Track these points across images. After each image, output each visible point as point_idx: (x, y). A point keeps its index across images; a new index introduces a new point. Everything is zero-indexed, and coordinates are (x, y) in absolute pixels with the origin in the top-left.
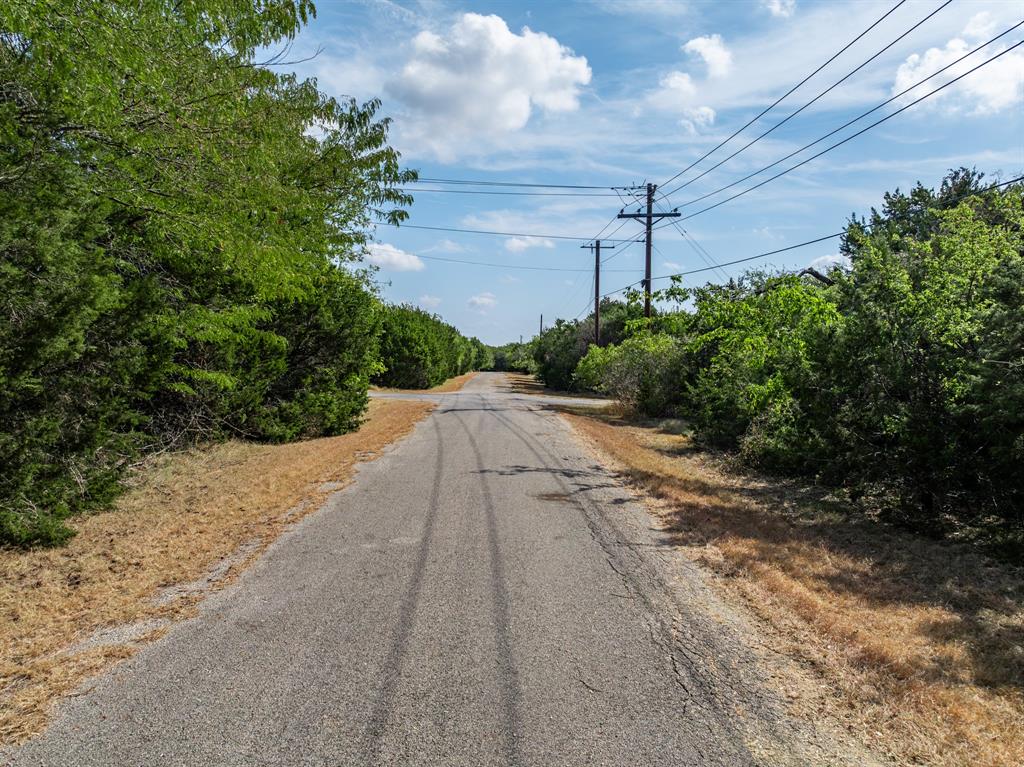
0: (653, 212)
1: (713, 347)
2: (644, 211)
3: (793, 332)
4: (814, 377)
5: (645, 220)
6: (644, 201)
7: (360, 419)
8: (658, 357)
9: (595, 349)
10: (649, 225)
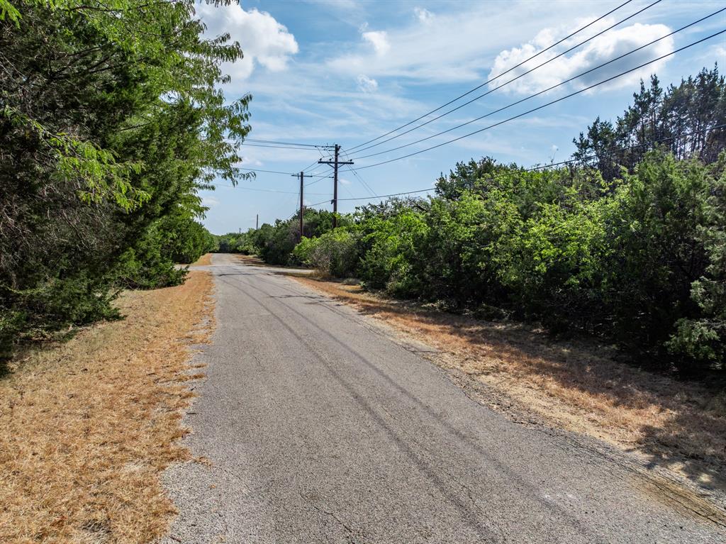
0: (339, 161)
1: (372, 240)
2: (333, 160)
3: (409, 234)
4: (416, 253)
5: (333, 165)
6: (333, 153)
7: (185, 277)
8: (342, 244)
9: (305, 239)
10: (336, 169)
